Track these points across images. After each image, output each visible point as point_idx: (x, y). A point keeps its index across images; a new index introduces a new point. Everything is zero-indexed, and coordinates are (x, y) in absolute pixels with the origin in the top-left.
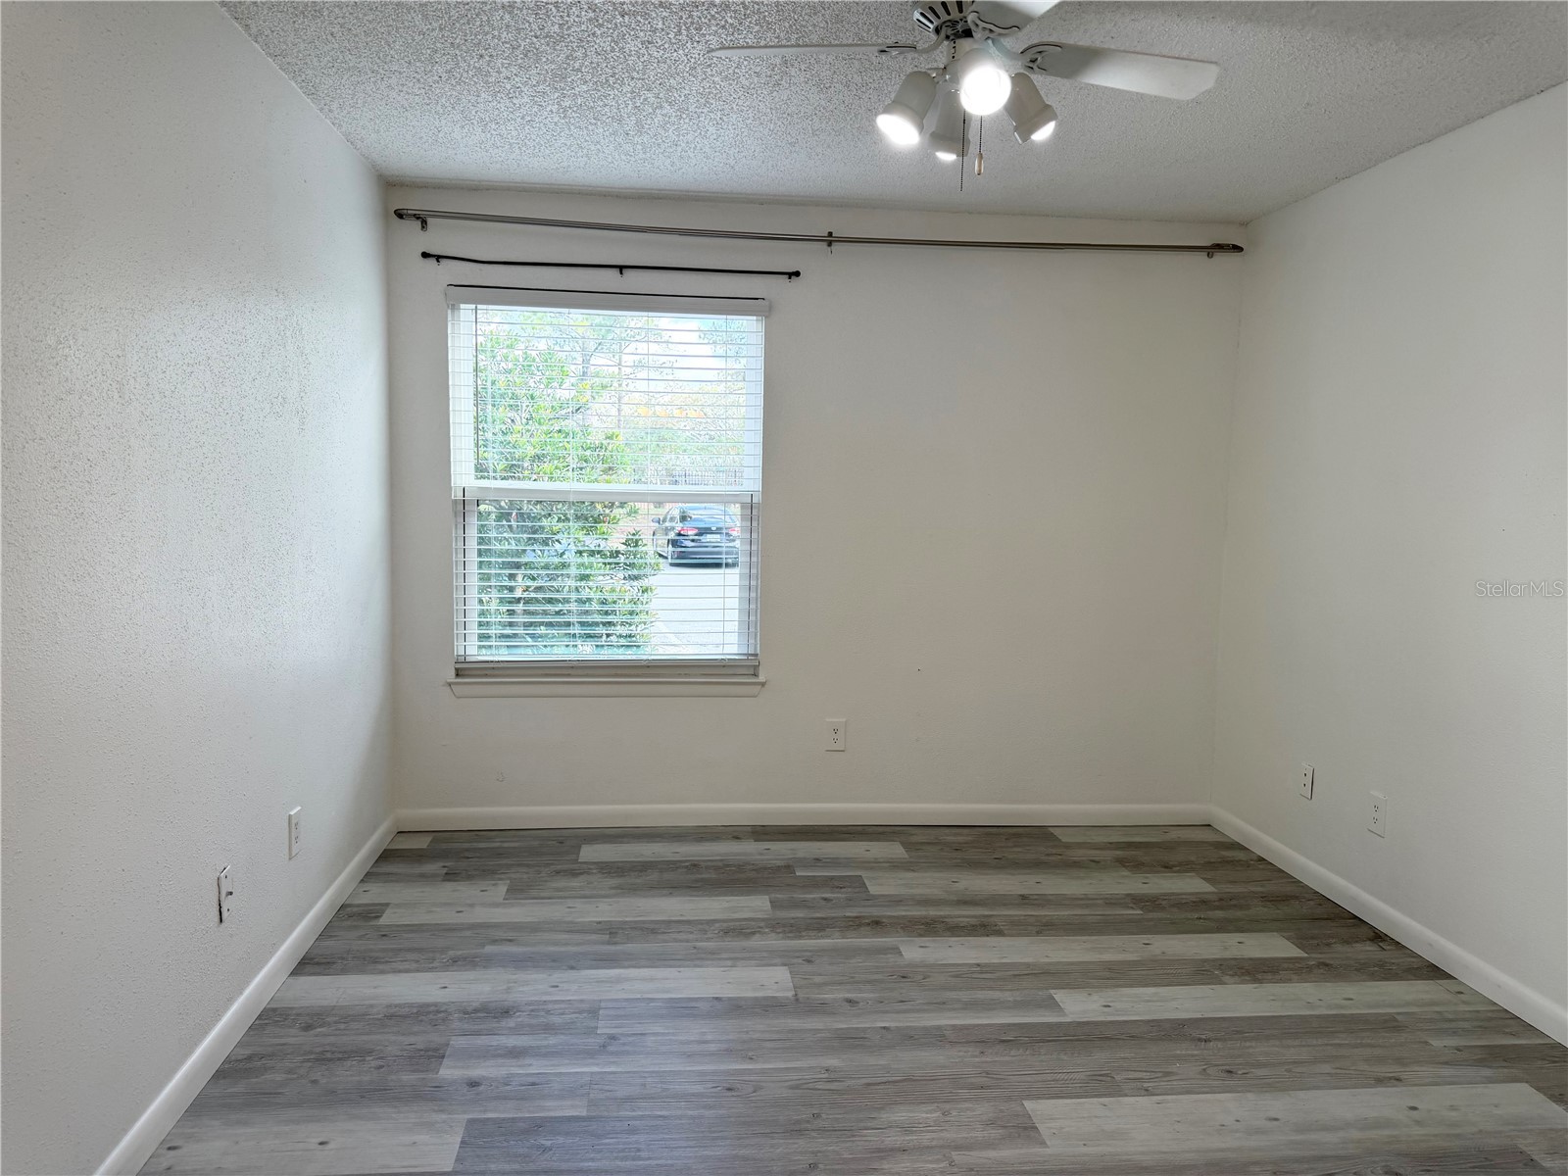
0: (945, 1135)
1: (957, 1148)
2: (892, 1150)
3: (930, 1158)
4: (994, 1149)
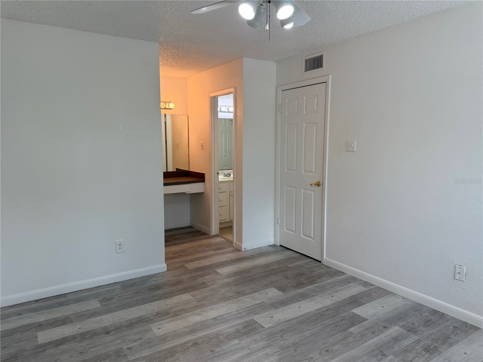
0: (256, 357)
1: (249, 354)
2: (267, 347)
3: (255, 348)
4: (240, 357)
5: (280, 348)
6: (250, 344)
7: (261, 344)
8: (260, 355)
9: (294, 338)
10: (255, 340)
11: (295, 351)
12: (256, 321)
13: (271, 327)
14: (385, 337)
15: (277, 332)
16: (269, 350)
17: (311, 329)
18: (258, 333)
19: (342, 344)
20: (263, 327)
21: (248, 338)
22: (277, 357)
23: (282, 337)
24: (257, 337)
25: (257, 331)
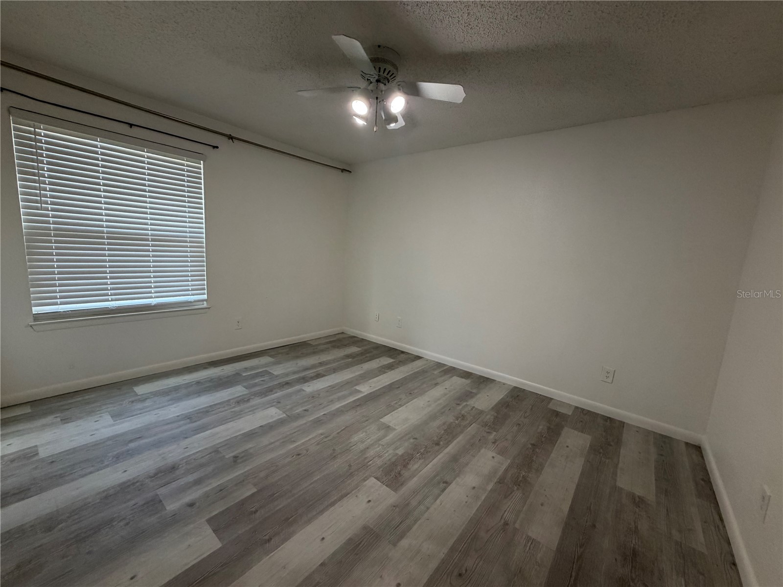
2: (364, 450)
3: (376, 447)
4: (387, 436)
5: (367, 467)
6: (383, 450)
7: (371, 453)
8: (369, 440)
9: (335, 466)
10: (380, 457)
11: (334, 450)
12: (389, 488)
13: (366, 480)
14: (210, 484)
15: (356, 473)
16: (362, 446)
17: (311, 484)
18: (379, 468)
19: (277, 466)
20: (376, 478)
21: (388, 458)
22: (352, 440)
23: (350, 466)
24: (379, 462)
25: (382, 470)
